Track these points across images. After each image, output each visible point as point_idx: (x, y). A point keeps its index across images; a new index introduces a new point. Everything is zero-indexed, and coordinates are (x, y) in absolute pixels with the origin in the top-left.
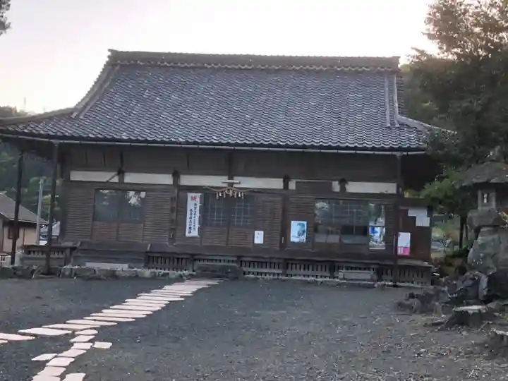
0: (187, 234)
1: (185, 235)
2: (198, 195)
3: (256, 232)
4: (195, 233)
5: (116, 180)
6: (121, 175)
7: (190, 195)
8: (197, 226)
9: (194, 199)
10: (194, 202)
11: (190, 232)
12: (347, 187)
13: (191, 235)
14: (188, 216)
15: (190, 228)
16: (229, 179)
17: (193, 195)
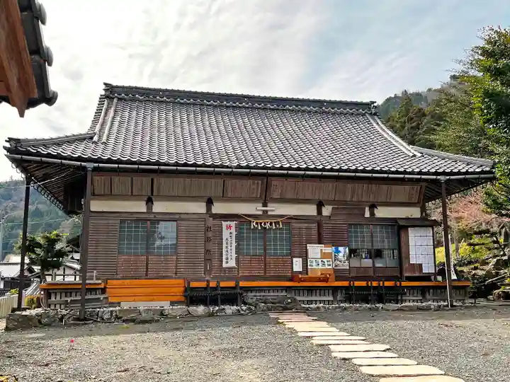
0: (224, 265)
1: (222, 266)
2: (233, 224)
3: (295, 260)
4: (232, 263)
5: (144, 210)
6: (150, 203)
7: (224, 224)
8: (234, 256)
9: (230, 227)
10: (229, 231)
11: (227, 262)
12: (376, 211)
13: (228, 265)
14: (224, 245)
15: (227, 259)
16: (263, 207)
17: (228, 223)
